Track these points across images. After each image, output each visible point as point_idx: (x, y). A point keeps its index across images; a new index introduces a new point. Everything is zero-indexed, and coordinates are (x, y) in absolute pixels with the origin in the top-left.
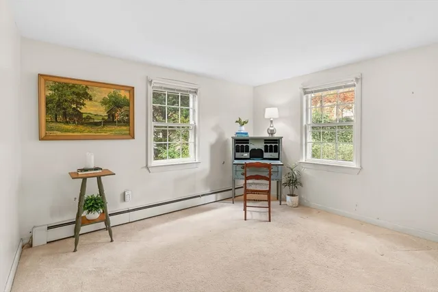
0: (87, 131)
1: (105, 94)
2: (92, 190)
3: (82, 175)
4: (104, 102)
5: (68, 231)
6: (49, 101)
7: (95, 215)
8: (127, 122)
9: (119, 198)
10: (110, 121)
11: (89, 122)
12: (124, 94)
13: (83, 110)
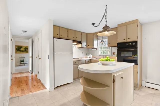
0: (22, 52)
1: (24, 47)
2: (22, 60)
3: (21, 58)
4: (24, 48)
5: (19, 65)
6: (17, 49)
7: (23, 63)
8: (28, 51)
9: (26, 61)
10: (25, 51)
11: (22, 51)
12: (27, 47)
13: (21, 50)
